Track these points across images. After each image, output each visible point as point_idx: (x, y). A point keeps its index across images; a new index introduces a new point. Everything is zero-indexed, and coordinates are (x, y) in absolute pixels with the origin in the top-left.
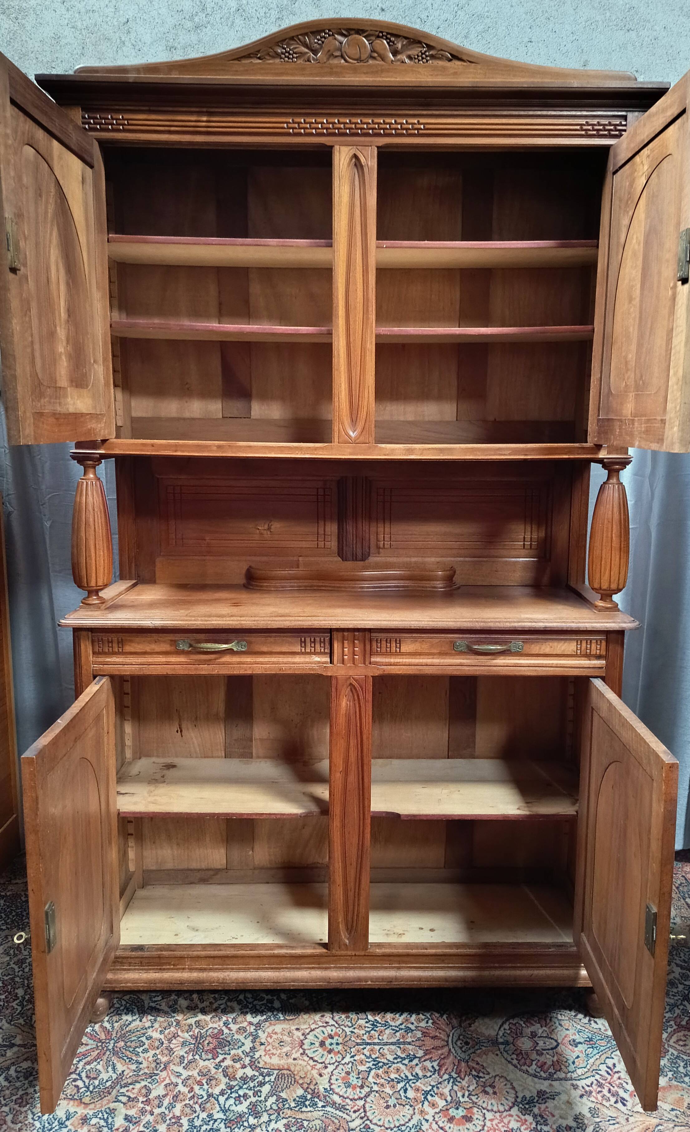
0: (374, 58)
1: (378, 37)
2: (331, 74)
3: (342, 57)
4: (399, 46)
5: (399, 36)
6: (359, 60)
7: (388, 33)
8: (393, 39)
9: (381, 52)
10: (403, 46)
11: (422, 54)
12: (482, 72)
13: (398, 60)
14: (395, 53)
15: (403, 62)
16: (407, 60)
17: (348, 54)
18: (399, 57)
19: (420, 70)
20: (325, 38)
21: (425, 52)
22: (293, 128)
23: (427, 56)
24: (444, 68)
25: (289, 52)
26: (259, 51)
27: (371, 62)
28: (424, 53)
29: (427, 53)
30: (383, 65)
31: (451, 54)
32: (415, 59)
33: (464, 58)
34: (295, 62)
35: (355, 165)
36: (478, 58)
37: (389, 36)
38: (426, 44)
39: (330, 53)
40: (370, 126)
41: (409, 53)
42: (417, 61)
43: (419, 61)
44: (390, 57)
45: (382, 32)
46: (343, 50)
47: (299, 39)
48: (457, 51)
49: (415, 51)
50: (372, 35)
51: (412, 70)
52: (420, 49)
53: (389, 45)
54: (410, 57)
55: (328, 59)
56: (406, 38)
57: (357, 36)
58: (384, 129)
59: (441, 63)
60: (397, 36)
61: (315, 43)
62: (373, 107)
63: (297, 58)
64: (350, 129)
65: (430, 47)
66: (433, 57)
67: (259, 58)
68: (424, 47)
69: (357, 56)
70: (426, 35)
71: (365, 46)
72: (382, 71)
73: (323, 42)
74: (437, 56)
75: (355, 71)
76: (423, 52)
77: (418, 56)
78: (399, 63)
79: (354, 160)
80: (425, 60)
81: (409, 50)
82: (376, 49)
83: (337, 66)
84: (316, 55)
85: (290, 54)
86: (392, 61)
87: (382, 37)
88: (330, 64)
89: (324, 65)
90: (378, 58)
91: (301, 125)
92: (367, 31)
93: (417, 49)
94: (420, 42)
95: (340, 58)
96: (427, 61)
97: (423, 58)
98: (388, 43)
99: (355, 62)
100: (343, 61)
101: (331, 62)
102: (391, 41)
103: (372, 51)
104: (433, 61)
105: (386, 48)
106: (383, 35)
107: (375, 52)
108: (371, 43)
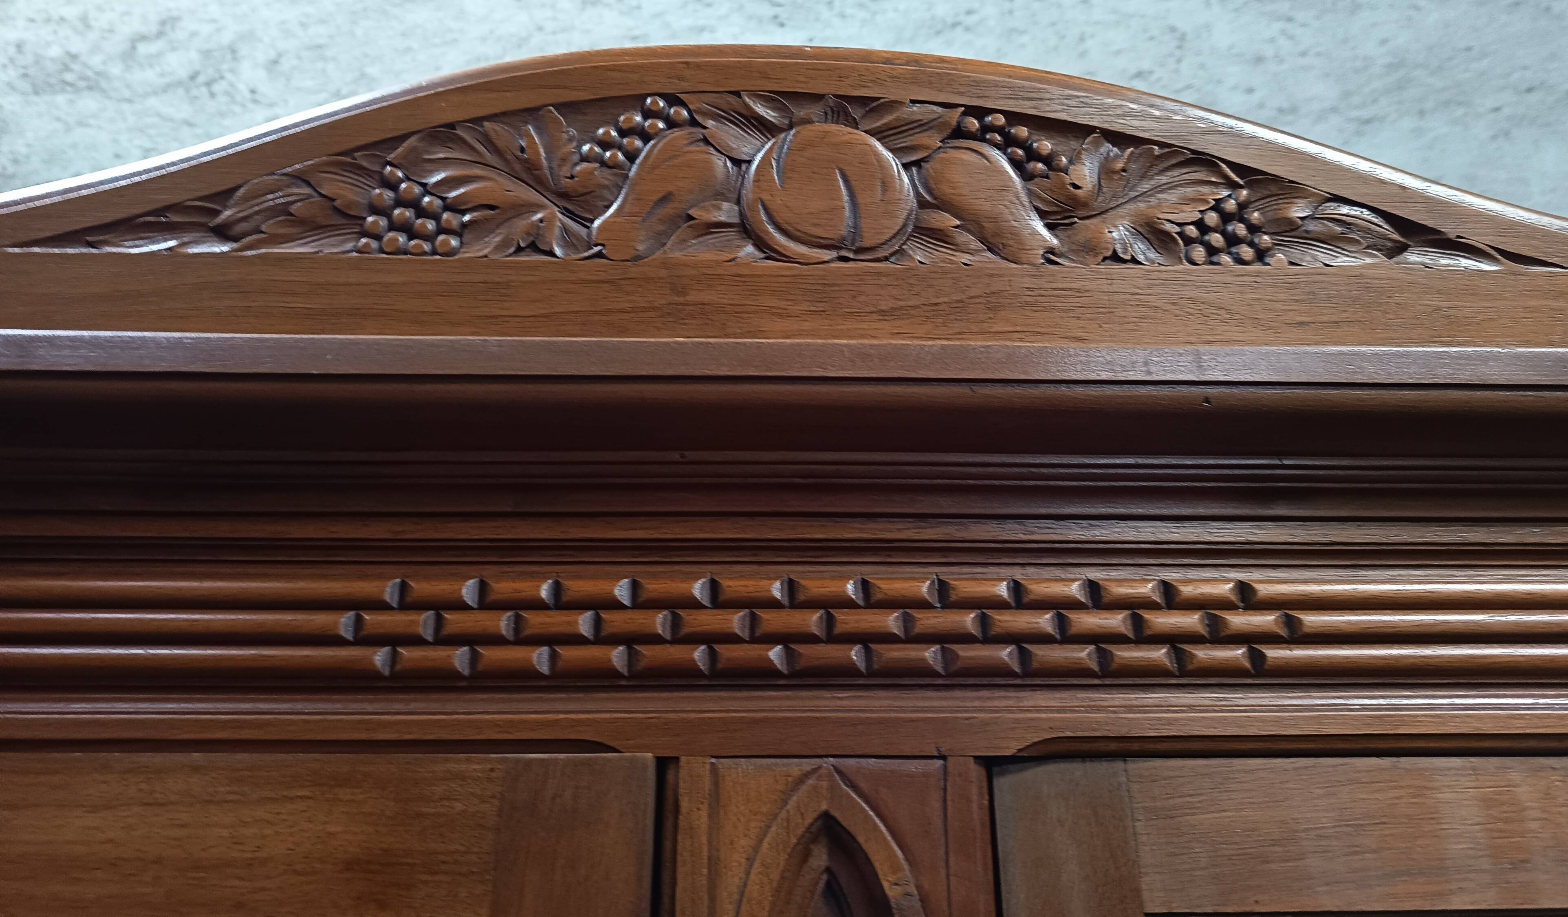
0: (939, 236)
1: (959, 133)
3: (747, 231)
4: (1086, 177)
5: (1082, 131)
7: (1014, 118)
8: (1046, 145)
9: (983, 205)
10: (1105, 175)
11: (1226, 218)
13: (1090, 248)
14: (1061, 214)
15: (1115, 258)
16: (1140, 249)
17: (782, 216)
18: (1088, 232)
19: (1225, 298)
20: (646, 137)
21: (1242, 206)
22: (394, 640)
23: (1255, 231)
25: (414, 204)
26: (225, 196)
27: (918, 255)
28: (1239, 215)
29: (1257, 216)
30: (989, 274)
31: (1396, 225)
32: (1189, 241)
34: (452, 253)
35: (832, 891)
37: (1023, 132)
38: (1236, 173)
39: (668, 210)
40: (924, 621)
41: (1148, 211)
42: (1199, 252)
43: (1212, 251)
44: (1034, 234)
45: (979, 112)
46: (748, 193)
47: (488, 141)
49: (1182, 202)
50: (923, 126)
51: (1177, 301)
52: (1210, 195)
53: (1027, 176)
54: (1156, 235)
55: (661, 238)
56: (1121, 140)
57: (834, 127)
58: (1017, 639)
59: (1344, 262)
60: (1076, 131)
61: (584, 159)
62: (947, 505)
63: (460, 232)
64: (789, 639)
66: (1291, 232)
67: (222, 233)
68: (1235, 187)
69: (840, 229)
71: (887, 183)
73: (631, 156)
74: (1319, 227)
75: (825, 300)
76: (1231, 205)
77: (1201, 225)
78: (1092, 263)
79: (820, 858)
80: (1246, 250)
81: (1146, 196)
82: (945, 190)
83: (709, 277)
84: (586, 222)
85: (422, 212)
86: (1051, 251)
87: (980, 136)
88: (665, 264)
89: (634, 270)
90: (966, 238)
91: (455, 621)
92: (892, 105)
93: (1191, 193)
94: (1204, 161)
95: (732, 234)
96: (1261, 255)
97: (1233, 240)
98: (1016, 164)
99: (829, 255)
100: (749, 250)
101: (674, 251)
102: (1033, 155)
103: (923, 204)
104: (1296, 254)
105: (1006, 187)
106: (987, 129)
107: (943, 205)
108: (917, 163)
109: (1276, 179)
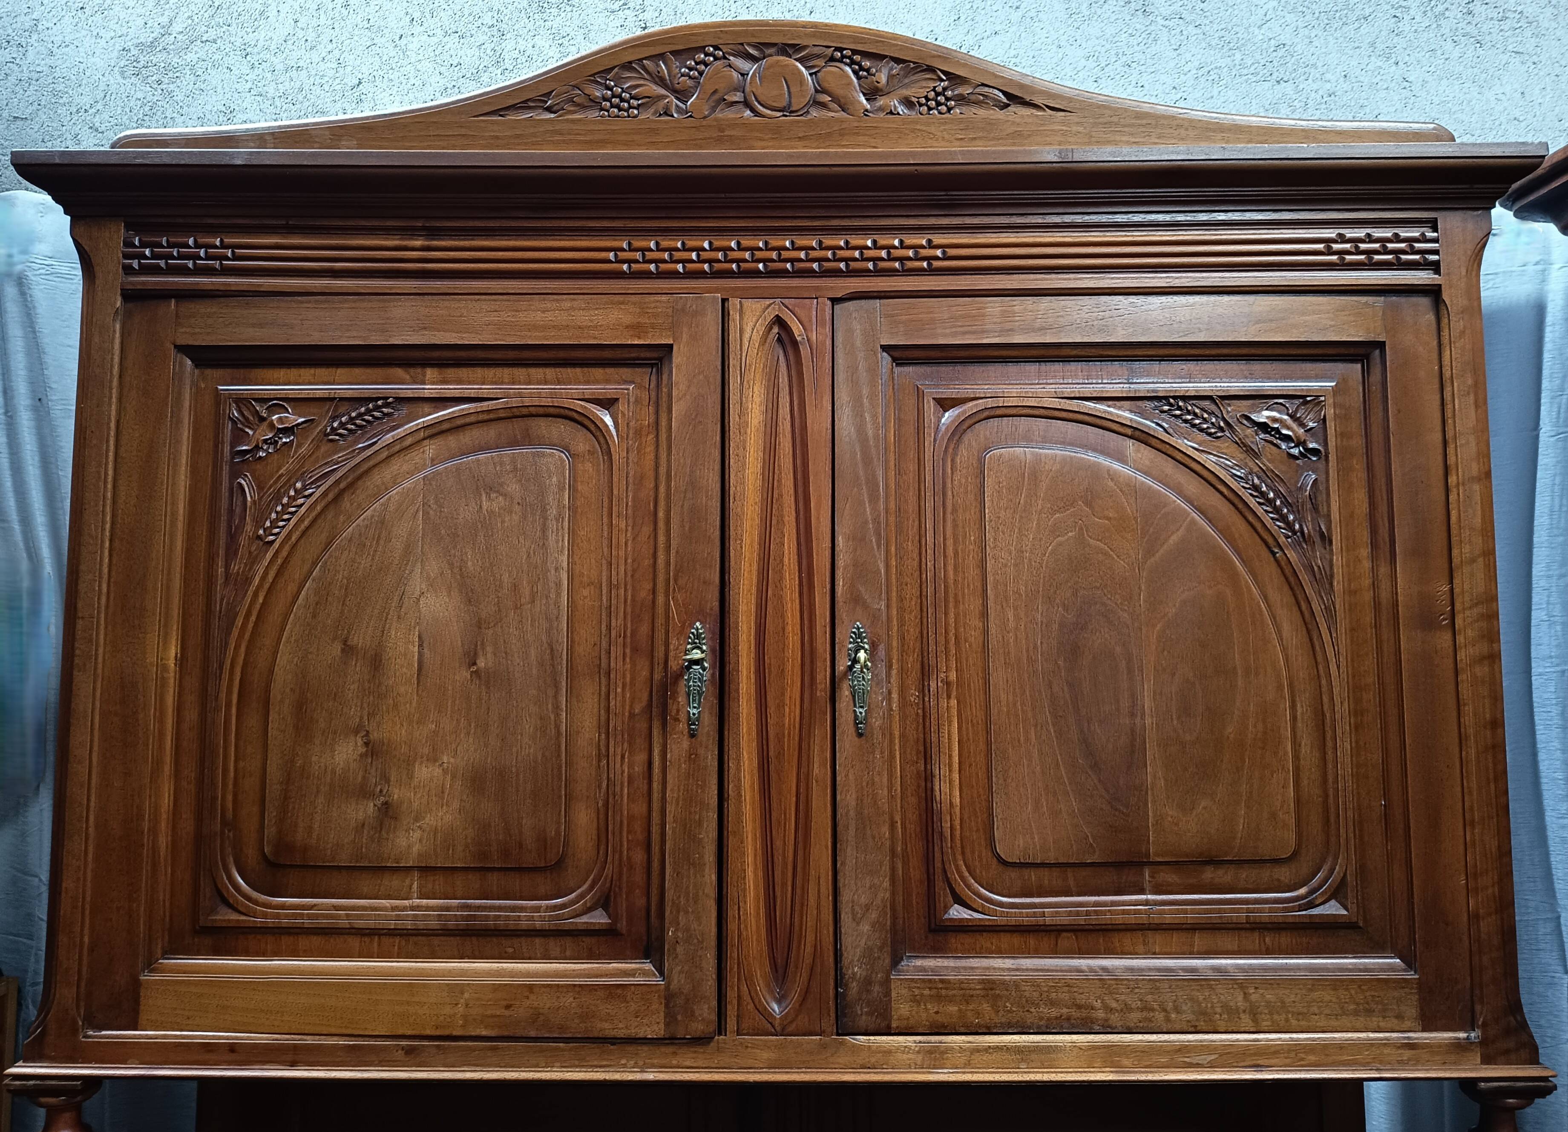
0: (823, 105)
1: (832, 59)
2: (720, 141)
3: (747, 104)
4: (883, 78)
5: (881, 57)
6: (787, 110)
7: (854, 51)
8: (867, 63)
9: (839, 92)
10: (890, 77)
11: (938, 94)
12: (1081, 129)
13: (881, 109)
14: (872, 94)
15: (891, 113)
16: (901, 109)
17: (760, 97)
18: (881, 102)
19: (932, 129)
20: (707, 64)
21: (945, 89)
22: (629, 262)
23: (948, 99)
24: (990, 124)
25: (620, 96)
27: (814, 113)
28: (942, 93)
29: (949, 93)
30: (841, 121)
31: (1005, 93)
32: (921, 105)
33: (1038, 101)
34: (637, 115)
35: (780, 339)
36: (1070, 100)
37: (858, 58)
38: (945, 73)
39: (716, 96)
40: (813, 254)
41: (906, 92)
42: (924, 109)
43: (930, 109)
44: (860, 103)
45: (841, 50)
46: (748, 89)
47: (645, 69)
48: (1022, 86)
49: (920, 88)
50: (817, 56)
51: (913, 131)
52: (932, 84)
53: (859, 78)
54: (908, 103)
55: (713, 109)
56: (898, 61)
57: (781, 58)
58: (846, 260)
59: (982, 112)
60: (880, 57)
61: (683, 75)
62: (820, 213)
63: (638, 107)
64: (764, 261)
65: (954, 79)
66: (961, 100)
67: (550, 110)
68: (942, 80)
69: (783, 103)
70: (945, 54)
71: (802, 81)
72: (842, 133)
73: (701, 73)
74: (973, 97)
75: (777, 133)
76: (940, 89)
77: (927, 98)
78: (882, 115)
79: (776, 329)
80: (943, 108)
81: (906, 86)
82: (826, 85)
83: (733, 125)
84: (685, 102)
85: (623, 100)
86: (867, 110)
87: (841, 60)
88: (716, 119)
89: (704, 122)
90: (834, 106)
91: (649, 255)
92: (803, 48)
93: (924, 84)
94: (931, 69)
95: (742, 106)
96: (949, 109)
97: (939, 104)
98: (855, 73)
99: (779, 114)
100: (748, 112)
101: (720, 115)
102: (862, 68)
103: (817, 91)
104: (964, 109)
105: (851, 83)
106: (843, 57)
107: (824, 91)
108: (815, 73)
109: (959, 77)
